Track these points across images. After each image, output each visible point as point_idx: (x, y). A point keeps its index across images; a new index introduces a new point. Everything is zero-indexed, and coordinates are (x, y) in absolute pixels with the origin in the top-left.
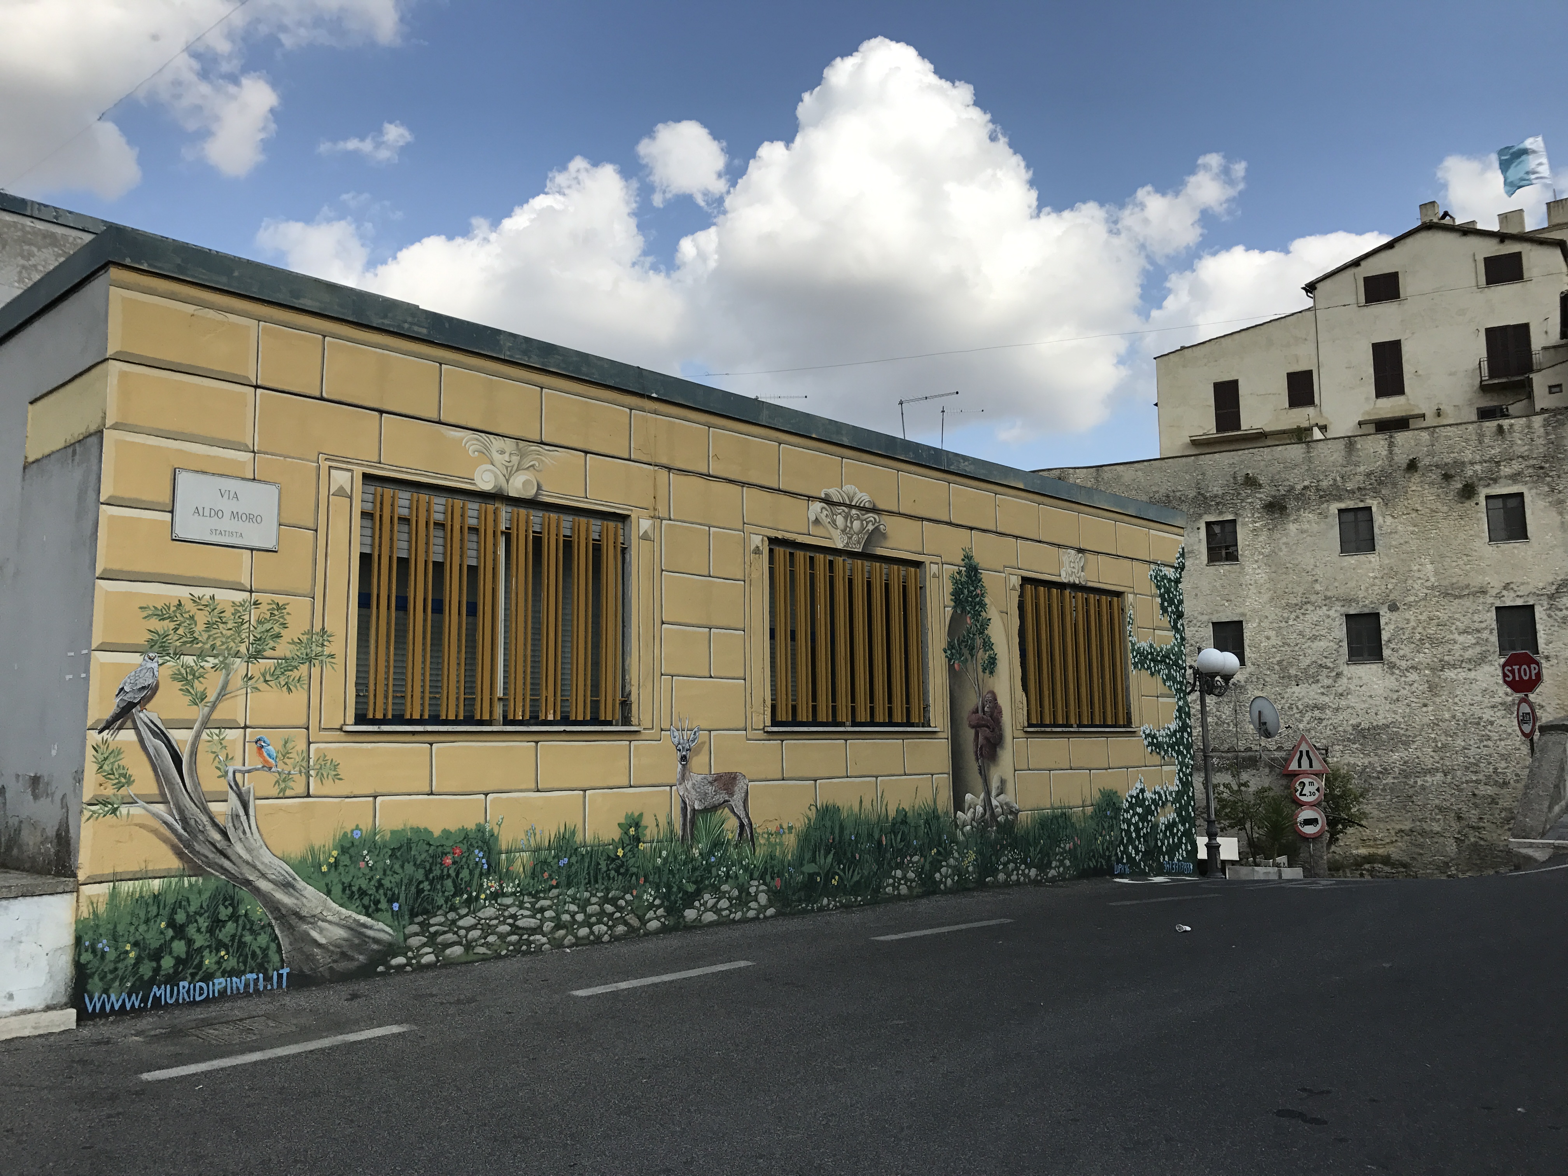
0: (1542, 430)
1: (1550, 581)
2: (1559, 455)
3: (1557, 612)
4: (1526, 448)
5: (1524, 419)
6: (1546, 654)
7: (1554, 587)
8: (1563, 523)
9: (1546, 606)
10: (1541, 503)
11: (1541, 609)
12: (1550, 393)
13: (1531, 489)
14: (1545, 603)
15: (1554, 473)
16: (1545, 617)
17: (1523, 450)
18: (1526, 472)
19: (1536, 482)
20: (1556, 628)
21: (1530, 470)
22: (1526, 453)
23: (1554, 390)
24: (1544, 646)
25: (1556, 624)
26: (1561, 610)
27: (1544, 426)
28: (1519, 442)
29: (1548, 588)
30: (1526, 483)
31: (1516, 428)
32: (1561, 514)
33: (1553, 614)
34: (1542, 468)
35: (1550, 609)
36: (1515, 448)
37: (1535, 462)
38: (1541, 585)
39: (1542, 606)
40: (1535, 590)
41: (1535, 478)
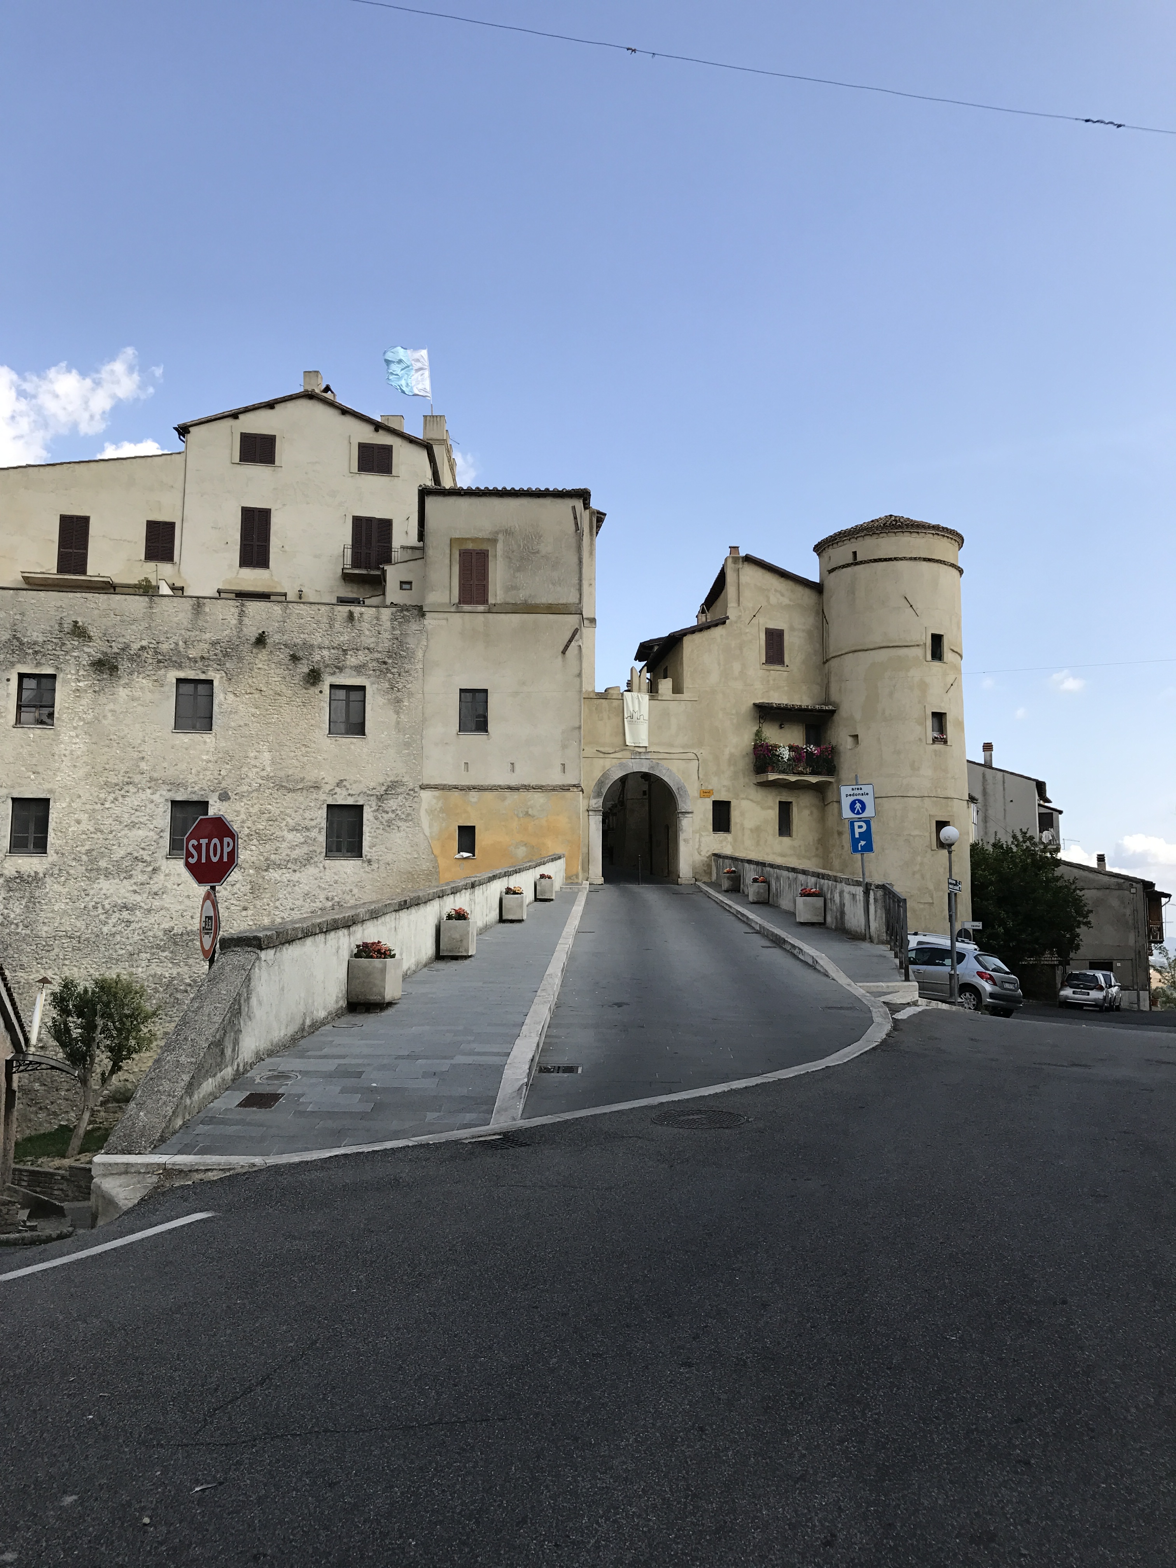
0: (389, 623)
1: (381, 781)
2: (401, 653)
3: (383, 815)
4: (373, 639)
5: (374, 609)
6: (368, 857)
7: (384, 788)
8: (398, 723)
9: (375, 808)
10: (381, 700)
11: (369, 810)
12: (401, 588)
13: (373, 683)
14: (374, 804)
15: (396, 670)
16: (372, 819)
17: (370, 641)
18: (370, 665)
19: (378, 677)
20: (380, 831)
21: (375, 664)
22: (372, 646)
23: (405, 586)
24: (368, 849)
25: (381, 827)
26: (387, 813)
27: (392, 620)
28: (367, 633)
29: (378, 788)
30: (369, 676)
31: (365, 617)
32: (397, 713)
33: (379, 816)
34: (385, 663)
35: (378, 810)
36: (363, 638)
37: (378, 656)
38: (372, 785)
39: (371, 807)
40: (365, 790)
41: (378, 673)
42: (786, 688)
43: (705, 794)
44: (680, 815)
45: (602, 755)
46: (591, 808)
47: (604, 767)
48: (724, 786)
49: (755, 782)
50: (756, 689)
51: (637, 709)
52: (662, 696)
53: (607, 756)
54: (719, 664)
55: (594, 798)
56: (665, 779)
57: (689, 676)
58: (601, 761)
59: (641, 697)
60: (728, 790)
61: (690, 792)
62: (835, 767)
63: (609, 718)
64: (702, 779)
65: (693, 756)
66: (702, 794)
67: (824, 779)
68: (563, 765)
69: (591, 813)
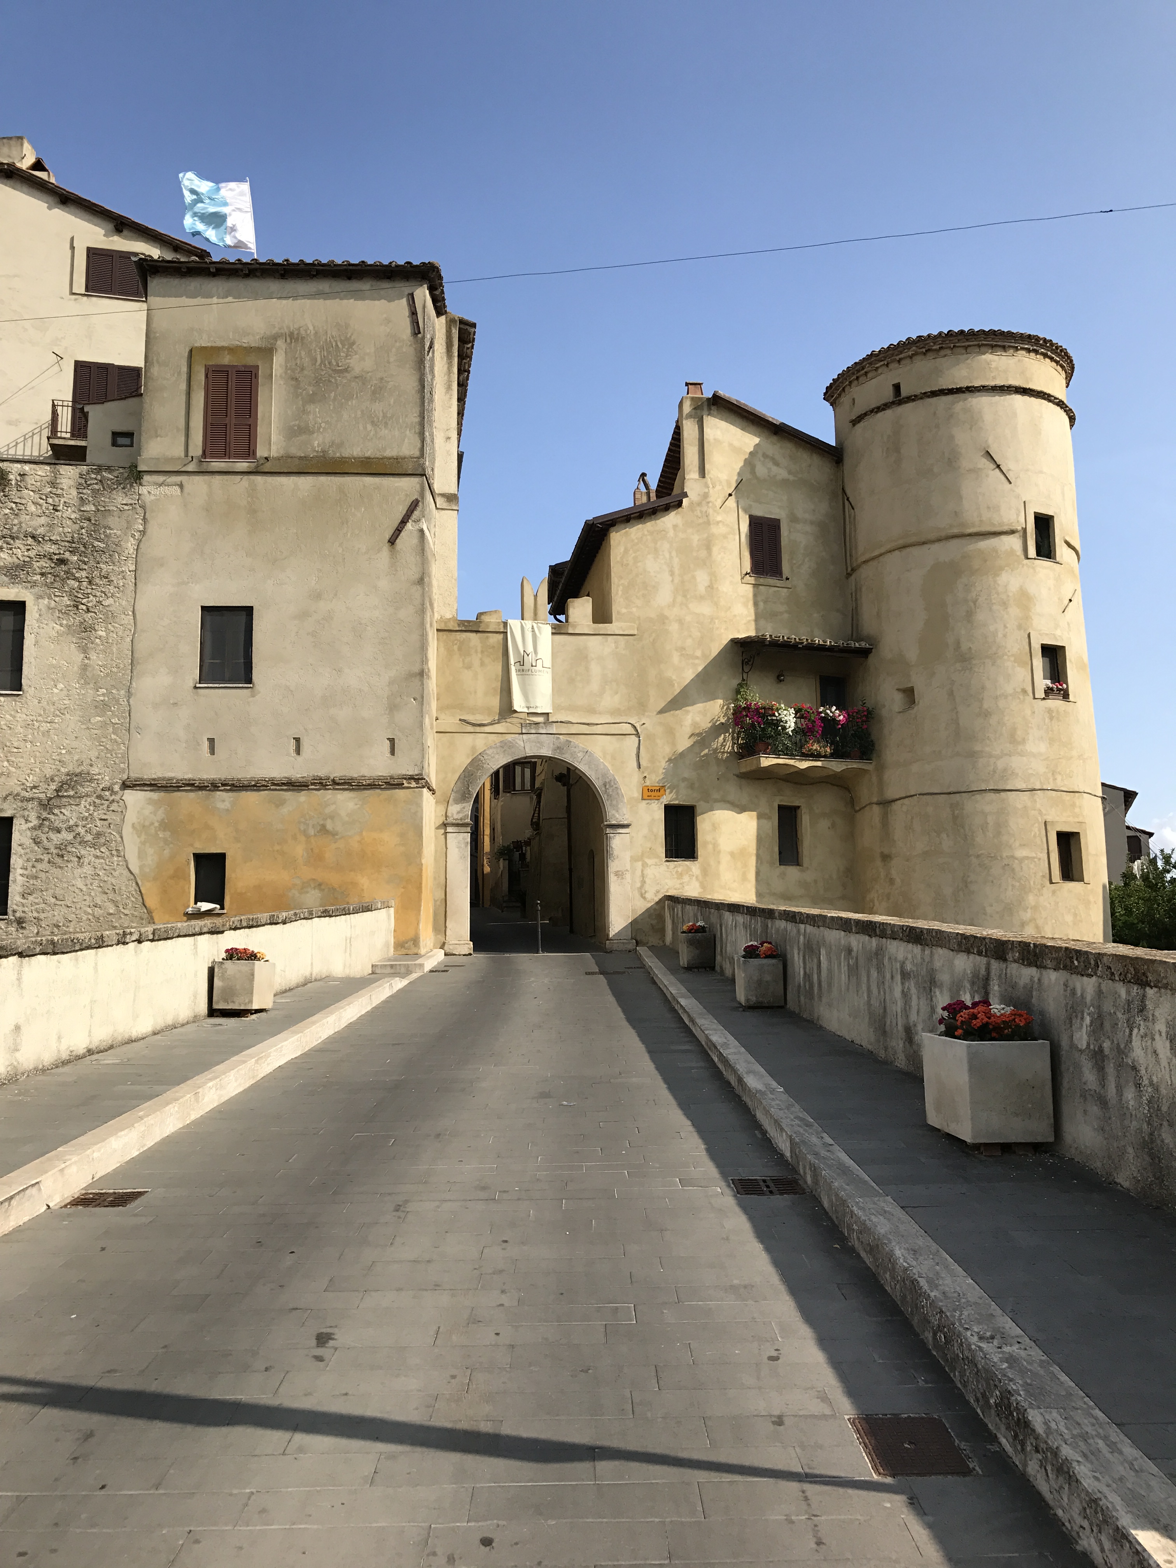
0: (74, 492)
1: (49, 773)
2: (96, 543)
3: (52, 835)
4: (43, 520)
5: (47, 468)
6: (18, 915)
7: (53, 786)
8: (84, 668)
9: (35, 822)
10: (53, 628)
11: (24, 826)
12: (114, 444)
13: (39, 597)
14: (33, 816)
15: (84, 574)
16: (28, 842)
17: (38, 524)
18: (36, 565)
19: (49, 586)
20: (44, 866)
21: (45, 563)
22: (41, 531)
23: (121, 441)
24: (18, 898)
25: (46, 858)
26: (59, 831)
27: (79, 487)
28: (32, 508)
29: (43, 786)
30: (34, 584)
31: (30, 480)
32: (84, 650)
33: (43, 837)
34: (62, 562)
35: (40, 826)
36: (24, 517)
37: (53, 549)
38: (31, 780)
39: (27, 821)
40: (18, 789)
41: (50, 579)
42: (786, 616)
43: (653, 794)
44: (608, 831)
45: (470, 728)
46: (450, 820)
47: (474, 748)
48: (684, 780)
49: (737, 772)
50: (735, 616)
51: (530, 649)
52: (575, 627)
53: (478, 729)
54: (672, 573)
55: (457, 802)
56: (583, 767)
57: (620, 593)
58: (469, 738)
59: (539, 628)
60: (691, 786)
61: (623, 790)
62: (873, 745)
63: (482, 664)
64: (647, 768)
65: (628, 729)
66: (646, 793)
67: (855, 766)
68: (392, 741)
69: (449, 829)
